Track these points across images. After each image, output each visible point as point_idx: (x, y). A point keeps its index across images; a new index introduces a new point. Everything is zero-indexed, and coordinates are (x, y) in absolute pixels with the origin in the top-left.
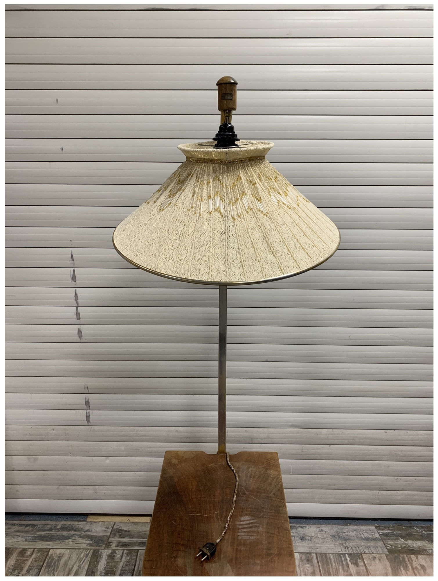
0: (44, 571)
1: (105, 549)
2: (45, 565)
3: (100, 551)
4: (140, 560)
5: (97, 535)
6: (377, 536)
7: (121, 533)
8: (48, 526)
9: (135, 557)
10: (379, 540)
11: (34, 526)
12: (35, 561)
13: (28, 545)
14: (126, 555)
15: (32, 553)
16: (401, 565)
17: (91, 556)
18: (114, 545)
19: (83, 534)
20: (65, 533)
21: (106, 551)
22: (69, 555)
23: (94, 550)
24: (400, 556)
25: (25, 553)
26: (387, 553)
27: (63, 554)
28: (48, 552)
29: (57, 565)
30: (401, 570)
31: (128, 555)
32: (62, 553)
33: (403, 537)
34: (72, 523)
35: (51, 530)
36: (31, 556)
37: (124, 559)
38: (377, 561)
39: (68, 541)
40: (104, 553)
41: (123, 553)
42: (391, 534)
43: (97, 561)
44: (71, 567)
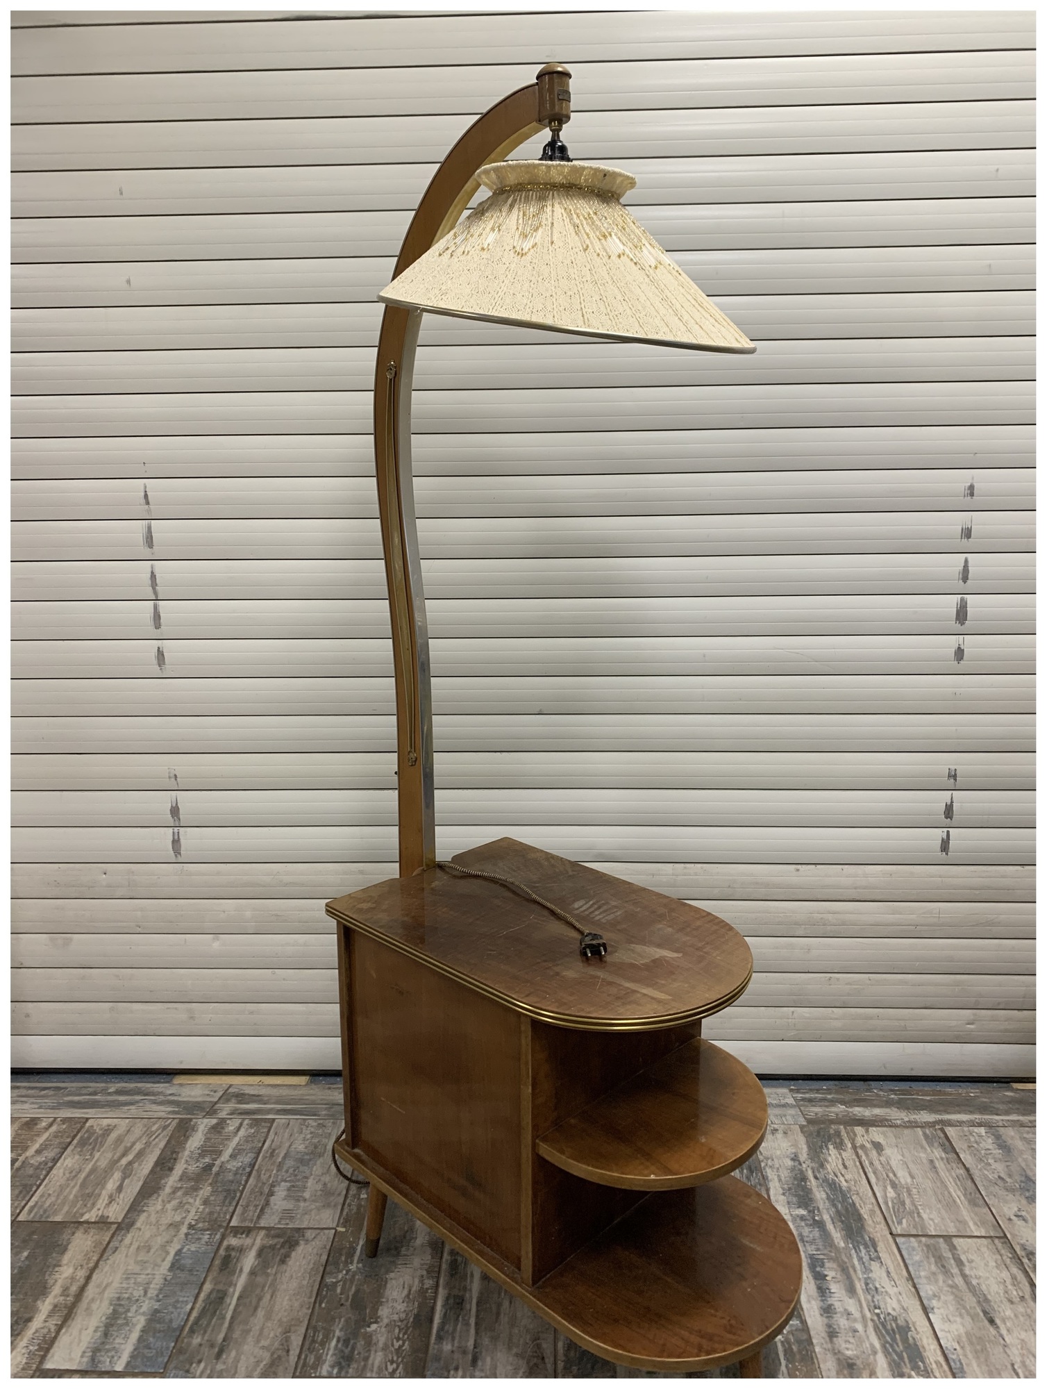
0: (72, 1151)
1: (204, 1117)
2: (75, 1141)
3: (194, 1120)
4: (276, 1134)
5: (191, 1099)
6: (791, 1101)
7: (241, 1097)
8: (89, 1089)
9: (266, 1130)
10: (792, 1106)
11: (59, 1088)
12: (56, 1137)
13: (42, 1113)
14: (247, 1127)
15: (51, 1125)
16: (829, 1141)
17: (173, 1128)
18: (225, 1113)
19: (160, 1100)
20: (122, 1098)
21: (206, 1121)
22: (127, 1126)
23: (181, 1120)
24: (831, 1128)
25: (36, 1124)
26: (805, 1123)
27: (116, 1125)
28: (85, 1123)
29: (101, 1142)
30: (828, 1149)
31: (251, 1126)
32: (113, 1125)
33: (843, 1102)
34: (139, 1085)
35: (95, 1093)
36: (47, 1129)
37: (242, 1133)
38: (779, 1135)
39: (128, 1108)
40: (202, 1123)
41: (241, 1124)
42: (820, 1099)
43: (185, 1136)
44: (129, 1145)
